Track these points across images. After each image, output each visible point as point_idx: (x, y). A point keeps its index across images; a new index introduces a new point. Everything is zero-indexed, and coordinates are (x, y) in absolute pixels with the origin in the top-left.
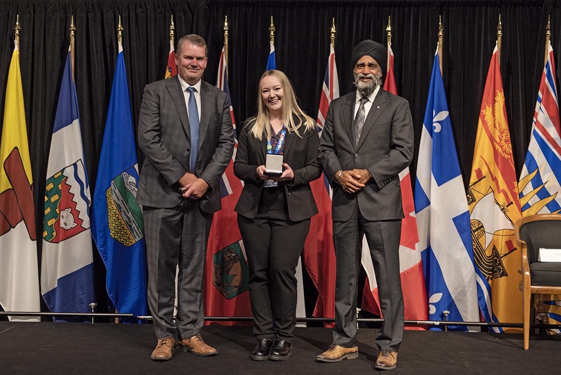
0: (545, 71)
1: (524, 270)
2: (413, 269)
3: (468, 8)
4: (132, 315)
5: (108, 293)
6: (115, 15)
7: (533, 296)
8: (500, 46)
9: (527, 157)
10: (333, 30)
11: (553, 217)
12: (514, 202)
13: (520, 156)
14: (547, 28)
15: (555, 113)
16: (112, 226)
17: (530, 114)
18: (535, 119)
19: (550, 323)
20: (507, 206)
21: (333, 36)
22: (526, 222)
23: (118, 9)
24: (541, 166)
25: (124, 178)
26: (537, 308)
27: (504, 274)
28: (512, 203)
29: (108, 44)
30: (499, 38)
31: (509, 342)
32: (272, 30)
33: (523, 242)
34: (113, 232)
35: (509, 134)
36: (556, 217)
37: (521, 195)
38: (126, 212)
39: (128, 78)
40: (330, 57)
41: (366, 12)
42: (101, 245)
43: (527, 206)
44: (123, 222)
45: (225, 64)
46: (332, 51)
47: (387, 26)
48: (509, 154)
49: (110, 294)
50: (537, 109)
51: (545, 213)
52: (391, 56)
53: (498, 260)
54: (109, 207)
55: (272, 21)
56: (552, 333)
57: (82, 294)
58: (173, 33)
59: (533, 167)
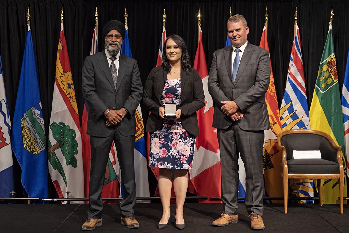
0: (294, 41)
1: (284, 164)
2: (216, 165)
3: (247, 3)
4: (39, 198)
5: (23, 185)
6: (25, 8)
7: (289, 180)
8: (267, 26)
9: (285, 94)
10: (164, 16)
11: (301, 131)
12: (277, 122)
13: (281, 93)
14: (295, 15)
15: (301, 67)
16: (25, 142)
17: (286, 68)
18: (289, 71)
19: (300, 196)
20: (273, 125)
21: (164, 20)
22: (284, 134)
23: (27, 4)
24: (293, 100)
25: (32, 111)
26: (292, 188)
27: (272, 167)
28: (276, 123)
29: (21, 26)
30: (267, 22)
31: (276, 209)
32: (126, 17)
33: (283, 147)
34: (26, 146)
35: (273, 80)
36: (303, 131)
37: (282, 118)
38: (34, 133)
39: (34, 47)
40: (163, 33)
41: (185, 5)
42: (18, 154)
43: (285, 125)
44: (32, 139)
45: (96, 38)
46: (164, 30)
47: (198, 14)
48: (274, 93)
49: (24, 185)
50: (290, 65)
51: (296, 129)
52: (201, 32)
53: (268, 158)
54: (23, 130)
55: (126, 10)
56: (301, 203)
57: (7, 186)
58: (62, 19)
59: (288, 100)
